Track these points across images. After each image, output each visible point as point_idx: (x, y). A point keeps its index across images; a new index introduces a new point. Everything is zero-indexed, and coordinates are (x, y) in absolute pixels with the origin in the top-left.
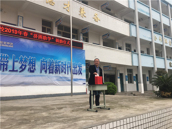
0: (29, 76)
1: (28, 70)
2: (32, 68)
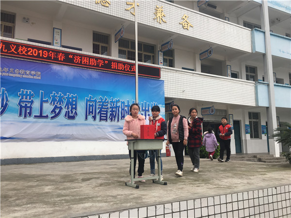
0: (66, 125)
1: (66, 115)
2: (72, 112)
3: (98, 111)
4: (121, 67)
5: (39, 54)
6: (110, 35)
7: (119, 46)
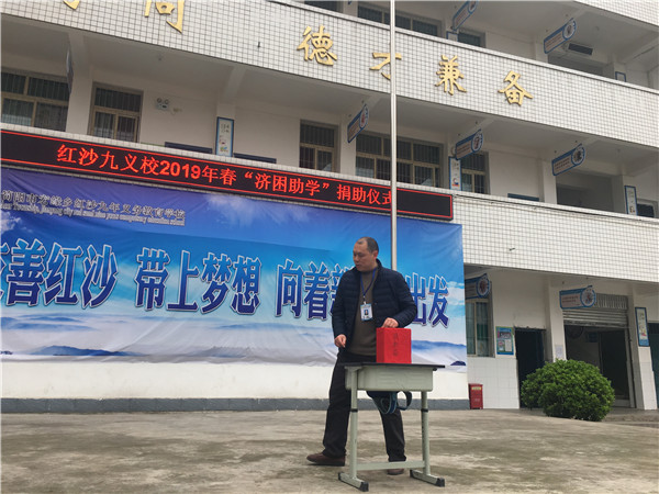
0: (234, 327)
1: (234, 305)
2: (248, 298)
3: (305, 295)
4: (359, 195)
5: (182, 172)
6: (337, 127)
7: (359, 149)
